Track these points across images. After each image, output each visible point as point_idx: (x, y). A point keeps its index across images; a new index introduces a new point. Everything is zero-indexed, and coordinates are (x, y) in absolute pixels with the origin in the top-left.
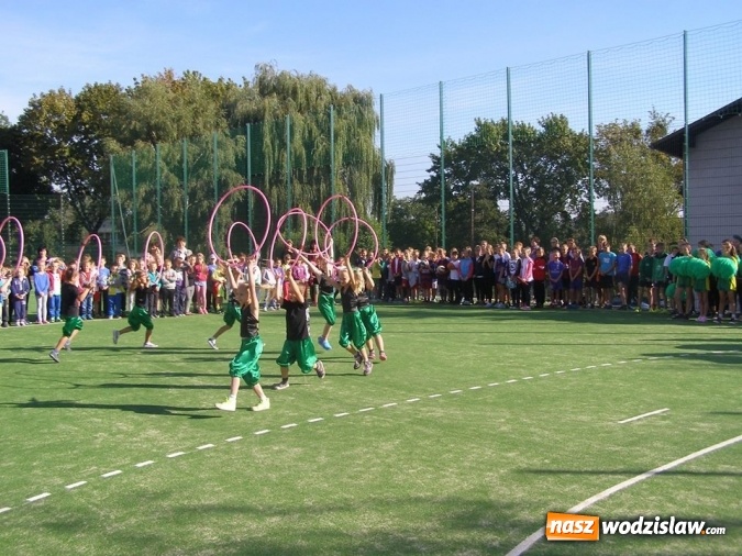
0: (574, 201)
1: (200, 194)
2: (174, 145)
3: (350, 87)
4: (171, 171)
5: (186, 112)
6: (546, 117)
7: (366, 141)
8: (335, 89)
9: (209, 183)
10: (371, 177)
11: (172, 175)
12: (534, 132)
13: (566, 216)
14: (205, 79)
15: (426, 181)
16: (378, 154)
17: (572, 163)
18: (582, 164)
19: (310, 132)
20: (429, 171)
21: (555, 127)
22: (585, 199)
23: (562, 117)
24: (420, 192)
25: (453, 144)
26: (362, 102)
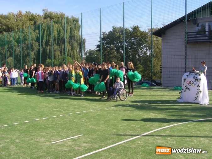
0: (142, 51)
1: (25, 48)
2: (16, 34)
3: (72, 16)
4: (15, 41)
5: (20, 23)
6: (133, 26)
7: (77, 33)
8: (68, 17)
9: (27, 45)
10: (78, 43)
11: (15, 42)
12: (130, 31)
13: (139, 55)
14: (32, 14)
15: (98, 45)
16: (80, 36)
17: (140, 40)
18: (144, 40)
19: (60, 30)
20: (99, 42)
21: (136, 29)
22: (145, 50)
23: (138, 26)
24: (96, 48)
25: (106, 34)
26: (76, 21)
